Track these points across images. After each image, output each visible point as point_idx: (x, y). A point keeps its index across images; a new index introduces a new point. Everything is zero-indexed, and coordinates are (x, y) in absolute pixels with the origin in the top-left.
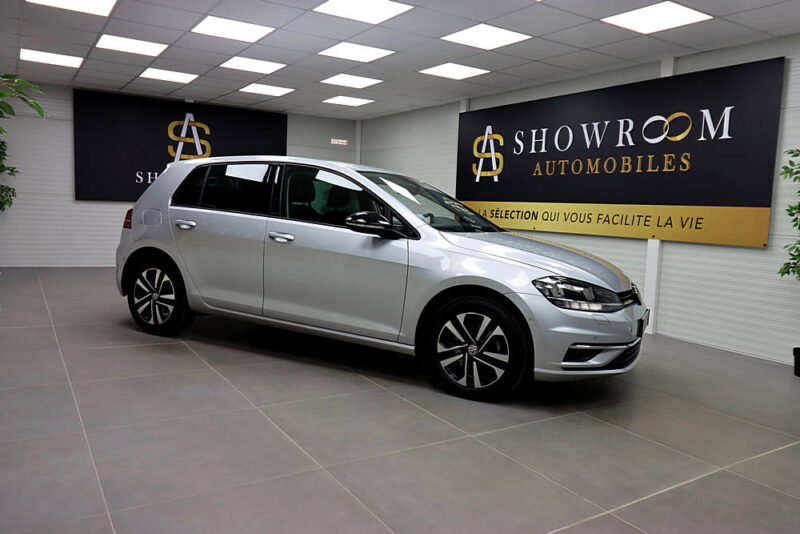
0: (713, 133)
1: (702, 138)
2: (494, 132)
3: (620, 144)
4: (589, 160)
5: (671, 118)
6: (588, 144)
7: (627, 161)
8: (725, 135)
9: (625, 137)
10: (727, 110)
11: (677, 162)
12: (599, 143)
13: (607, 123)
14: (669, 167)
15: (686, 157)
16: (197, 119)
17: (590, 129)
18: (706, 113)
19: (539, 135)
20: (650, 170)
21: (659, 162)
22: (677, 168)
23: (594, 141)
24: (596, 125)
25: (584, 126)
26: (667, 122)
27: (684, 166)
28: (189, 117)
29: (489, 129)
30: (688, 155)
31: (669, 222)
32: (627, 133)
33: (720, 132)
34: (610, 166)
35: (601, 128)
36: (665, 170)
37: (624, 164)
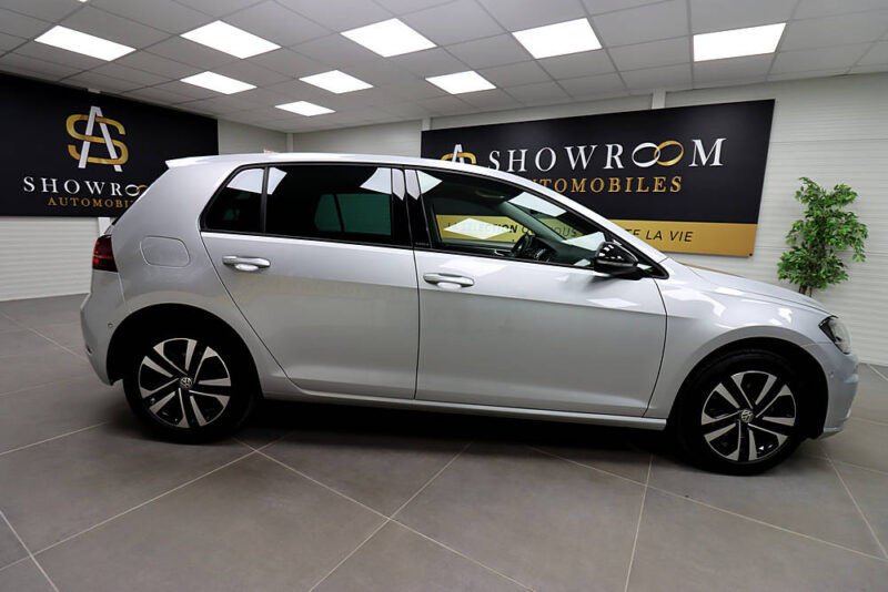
0: (704, 160)
1: (694, 164)
2: (464, 151)
3: (609, 166)
4: (574, 180)
5: (663, 145)
6: (573, 165)
7: (615, 181)
8: (716, 162)
9: (613, 161)
10: (719, 142)
11: (668, 184)
12: (585, 165)
13: (594, 147)
14: (659, 188)
15: (677, 180)
16: (106, 115)
17: (575, 152)
18: (698, 143)
19: (518, 155)
20: (639, 190)
21: (649, 183)
22: (668, 189)
23: (579, 163)
24: (581, 148)
25: (569, 149)
26: (658, 149)
27: (675, 188)
28: (96, 111)
29: (458, 148)
30: (680, 179)
31: (659, 235)
32: (616, 157)
33: (711, 160)
34: (597, 185)
35: (587, 152)
36: (656, 190)
37: (612, 184)
